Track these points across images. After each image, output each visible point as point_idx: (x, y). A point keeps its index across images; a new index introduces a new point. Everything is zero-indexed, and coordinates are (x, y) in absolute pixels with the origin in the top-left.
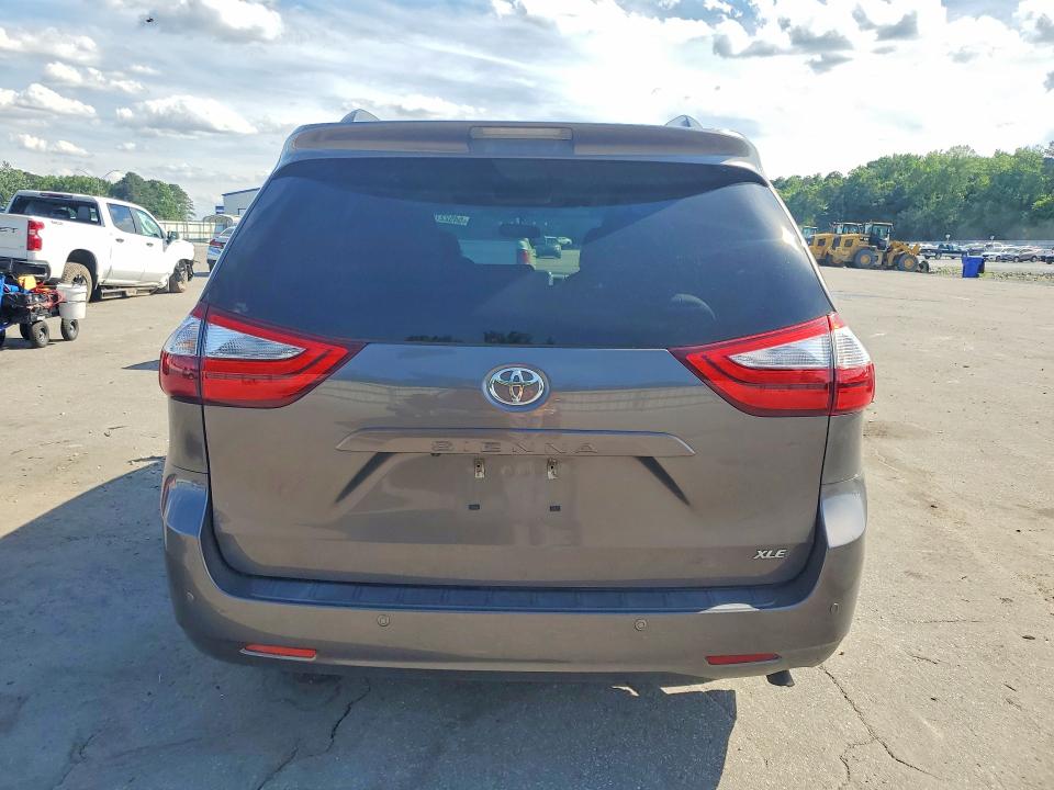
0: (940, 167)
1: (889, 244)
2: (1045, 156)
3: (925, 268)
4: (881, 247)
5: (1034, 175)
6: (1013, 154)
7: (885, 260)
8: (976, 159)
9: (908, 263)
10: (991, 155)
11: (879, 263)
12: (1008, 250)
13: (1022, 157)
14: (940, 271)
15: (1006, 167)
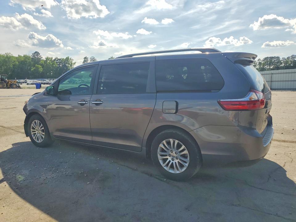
0: (3, 58)
1: (7, 81)
2: (31, 57)
3: (19, 87)
4: (5, 82)
5: (30, 62)
6: (23, 56)
7: (7, 85)
8: (13, 57)
9: (14, 86)
10: (17, 56)
11: (5, 86)
12: (33, 82)
13: (26, 57)
14: (24, 88)
15: (23, 59)
